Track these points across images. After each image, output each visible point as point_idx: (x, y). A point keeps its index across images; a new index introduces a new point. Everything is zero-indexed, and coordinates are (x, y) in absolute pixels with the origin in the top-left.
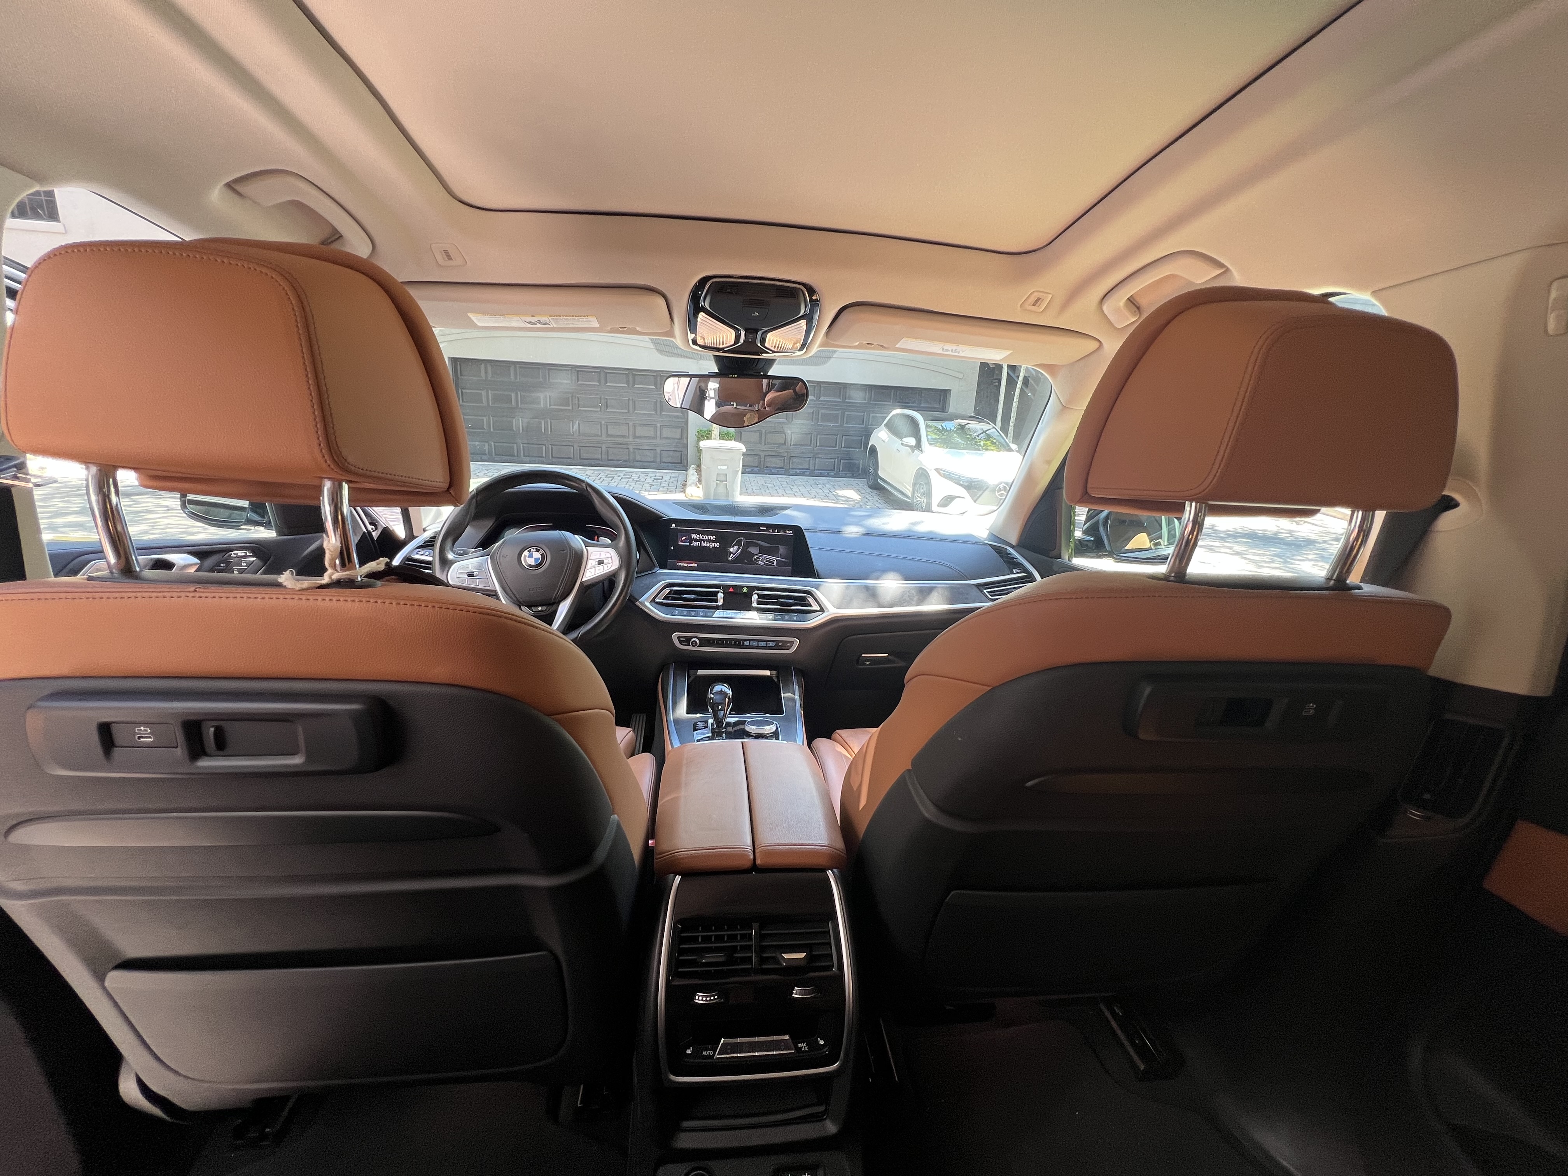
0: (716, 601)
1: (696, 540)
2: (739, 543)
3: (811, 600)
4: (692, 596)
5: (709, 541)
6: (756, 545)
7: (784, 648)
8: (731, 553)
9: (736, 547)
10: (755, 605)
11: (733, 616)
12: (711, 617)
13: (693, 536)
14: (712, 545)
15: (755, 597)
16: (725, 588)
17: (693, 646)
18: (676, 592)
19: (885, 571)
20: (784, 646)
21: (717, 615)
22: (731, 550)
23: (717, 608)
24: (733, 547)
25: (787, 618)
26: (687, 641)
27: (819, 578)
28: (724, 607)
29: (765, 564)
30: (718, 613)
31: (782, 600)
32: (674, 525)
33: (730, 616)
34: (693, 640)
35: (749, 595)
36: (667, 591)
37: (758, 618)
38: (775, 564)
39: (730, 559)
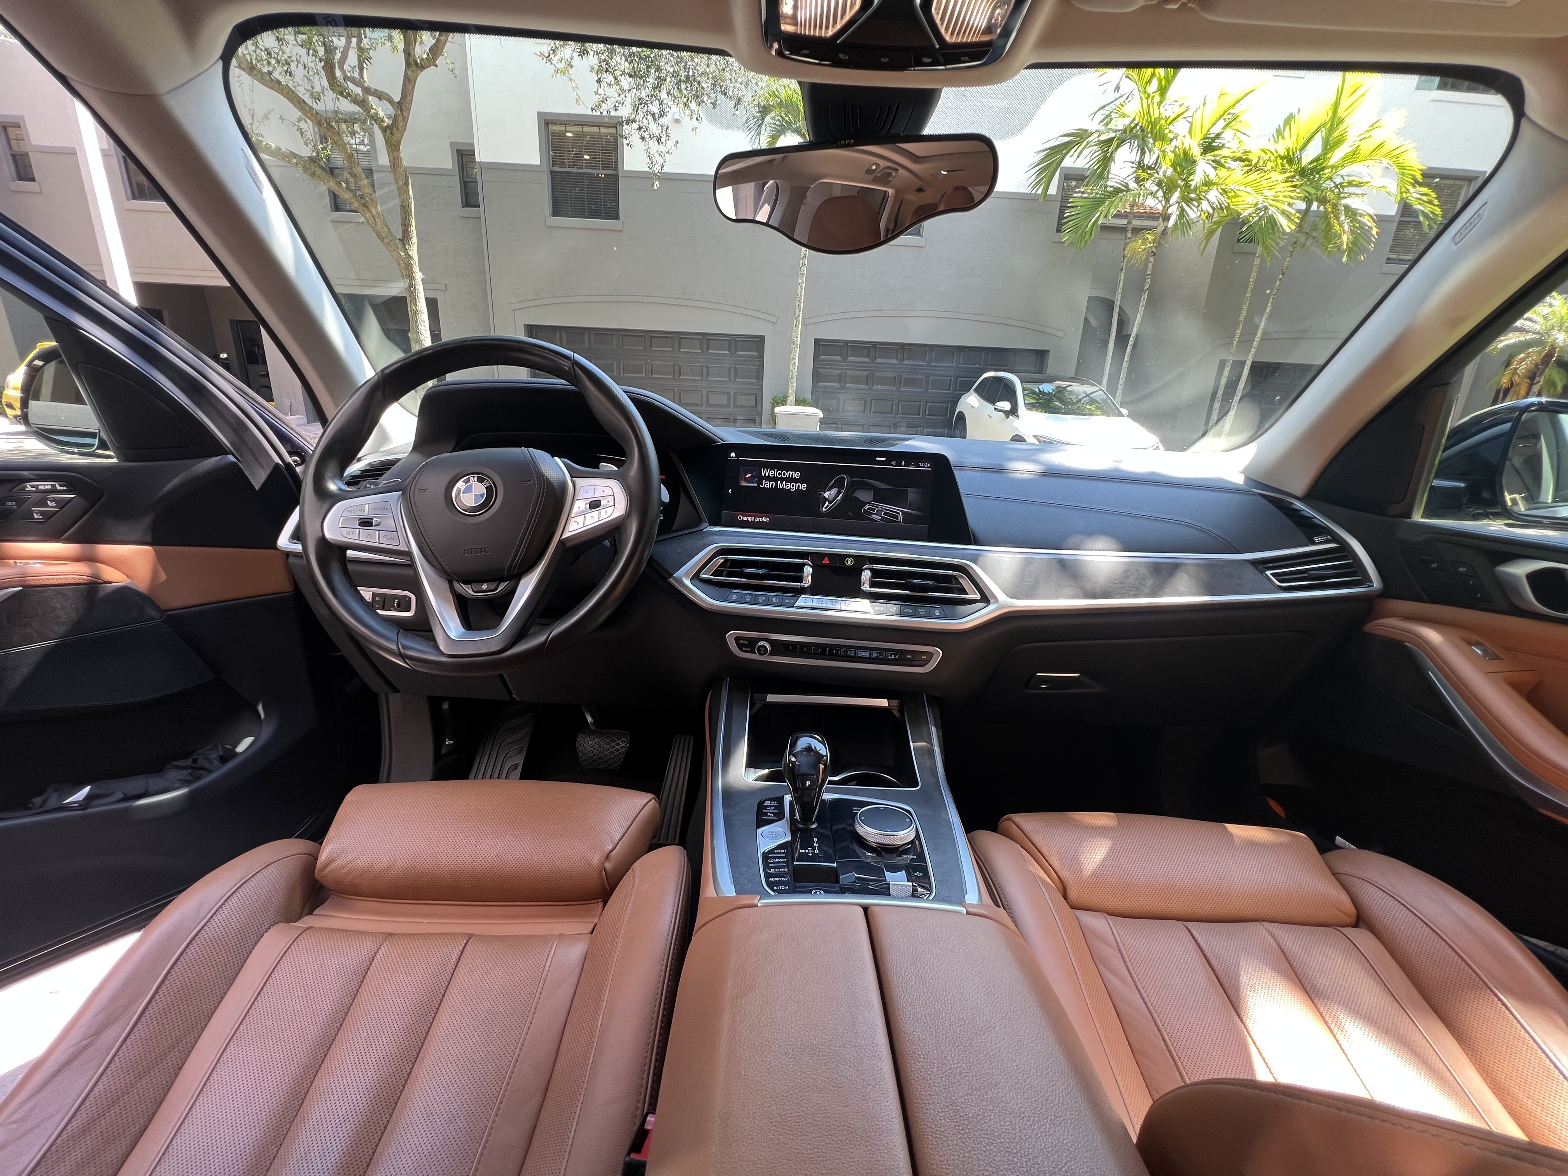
0: (800, 579)
1: (769, 479)
2: (839, 484)
3: (965, 582)
4: (760, 571)
5: (790, 480)
6: (869, 487)
7: (914, 663)
8: (826, 499)
9: (834, 491)
10: (866, 587)
11: (829, 606)
12: (792, 607)
13: (765, 472)
14: (793, 487)
15: (866, 575)
16: (816, 557)
17: (760, 654)
18: (734, 563)
19: (1091, 533)
20: (917, 659)
21: (803, 604)
22: (827, 495)
23: (802, 591)
24: (829, 490)
25: (922, 611)
26: (750, 645)
27: (976, 544)
28: (814, 590)
29: (883, 519)
30: (804, 601)
31: (915, 581)
32: (733, 454)
33: (824, 605)
34: (761, 644)
35: (856, 571)
36: (720, 560)
37: (872, 612)
38: (901, 517)
39: (824, 510)
